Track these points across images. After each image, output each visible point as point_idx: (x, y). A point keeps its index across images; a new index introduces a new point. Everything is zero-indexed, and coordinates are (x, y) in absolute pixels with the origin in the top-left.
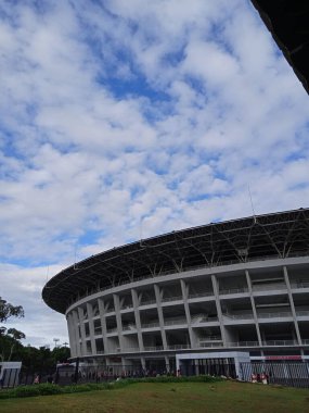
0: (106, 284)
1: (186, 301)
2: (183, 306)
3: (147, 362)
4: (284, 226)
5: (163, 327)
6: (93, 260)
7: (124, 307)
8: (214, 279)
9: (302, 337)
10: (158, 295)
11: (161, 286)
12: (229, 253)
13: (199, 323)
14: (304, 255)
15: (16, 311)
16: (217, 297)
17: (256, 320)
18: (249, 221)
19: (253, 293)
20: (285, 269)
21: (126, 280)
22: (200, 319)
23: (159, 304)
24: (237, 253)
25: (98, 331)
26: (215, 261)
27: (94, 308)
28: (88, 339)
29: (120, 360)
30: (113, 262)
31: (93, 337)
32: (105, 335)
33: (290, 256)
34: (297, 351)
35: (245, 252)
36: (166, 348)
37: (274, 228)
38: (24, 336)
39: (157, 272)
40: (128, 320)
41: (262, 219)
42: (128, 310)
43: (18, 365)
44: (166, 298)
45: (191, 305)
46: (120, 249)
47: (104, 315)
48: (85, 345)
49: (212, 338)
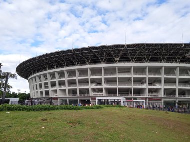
0: (52, 67)
1: (90, 77)
2: (88, 79)
3: (70, 100)
4: (137, 50)
5: (78, 87)
6: (47, 55)
7: (60, 78)
8: (103, 69)
9: (134, 94)
10: (77, 74)
11: (79, 70)
12: (111, 59)
13: (94, 86)
14: (141, 63)
15: (13, 76)
16: (103, 76)
17: (118, 86)
18: (123, 46)
19: (118, 76)
20: (133, 68)
21: (62, 66)
22: (94, 85)
23: (77, 78)
24: (114, 59)
25: (47, 87)
26: (104, 62)
27: (44, 77)
28: (41, 90)
29: (57, 99)
30: (57, 57)
31: (44, 90)
32: (50, 89)
33: (136, 62)
34: (131, 98)
35: (118, 59)
36: (79, 95)
37: (132, 50)
38: (12, 87)
39: (78, 64)
40: (62, 83)
41: (129, 46)
42: (62, 79)
43: (17, 99)
44: (80, 75)
45: (91, 79)
46: (61, 52)
47: (50, 81)
48: (39, 93)
49: (98, 92)
